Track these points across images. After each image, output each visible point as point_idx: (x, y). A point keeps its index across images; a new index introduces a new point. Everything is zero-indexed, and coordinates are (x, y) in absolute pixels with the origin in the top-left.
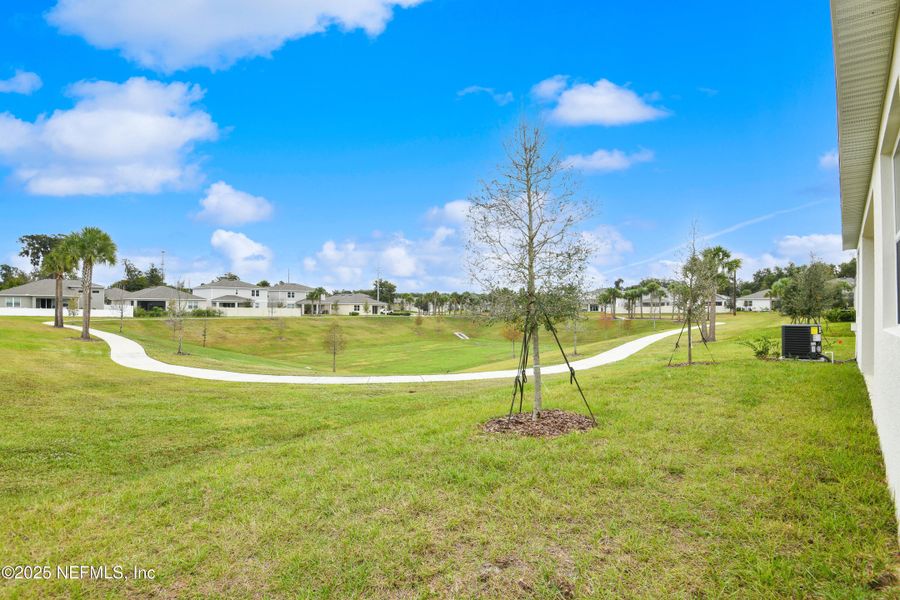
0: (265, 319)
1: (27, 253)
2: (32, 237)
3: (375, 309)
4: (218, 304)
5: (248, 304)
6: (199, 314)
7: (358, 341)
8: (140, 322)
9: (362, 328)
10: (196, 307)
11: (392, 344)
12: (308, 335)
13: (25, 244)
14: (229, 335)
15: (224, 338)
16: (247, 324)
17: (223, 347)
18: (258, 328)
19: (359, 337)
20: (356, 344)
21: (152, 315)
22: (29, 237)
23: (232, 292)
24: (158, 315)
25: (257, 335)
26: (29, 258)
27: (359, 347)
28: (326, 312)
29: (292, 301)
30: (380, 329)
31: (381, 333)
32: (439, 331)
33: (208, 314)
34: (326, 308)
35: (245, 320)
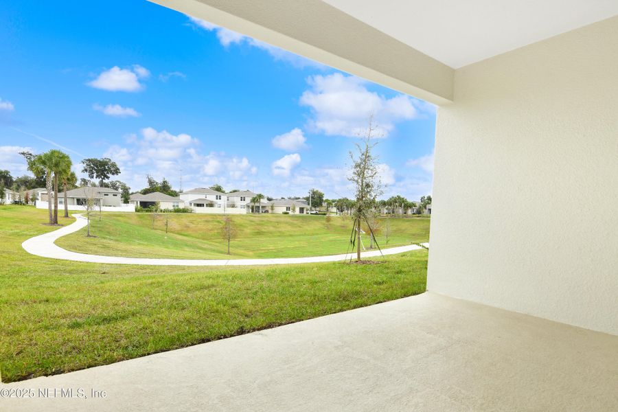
0: (219, 215)
1: (86, 170)
2: (89, 160)
3: (302, 210)
4: (193, 204)
5: (211, 205)
6: (178, 211)
7: (280, 232)
8: (138, 215)
9: (287, 223)
10: (178, 206)
11: (305, 235)
12: (245, 227)
13: (85, 165)
14: (192, 225)
15: (188, 227)
16: (206, 219)
17: (186, 234)
18: (212, 221)
19: (282, 229)
20: (279, 234)
21: (147, 211)
22: (87, 160)
23: (203, 197)
24: (150, 211)
25: (210, 226)
26: (88, 174)
27: (279, 236)
28: (267, 211)
29: (244, 203)
30: (299, 224)
31: (300, 227)
32: (343, 227)
33: (184, 211)
34: (267, 209)
35: (206, 215)
